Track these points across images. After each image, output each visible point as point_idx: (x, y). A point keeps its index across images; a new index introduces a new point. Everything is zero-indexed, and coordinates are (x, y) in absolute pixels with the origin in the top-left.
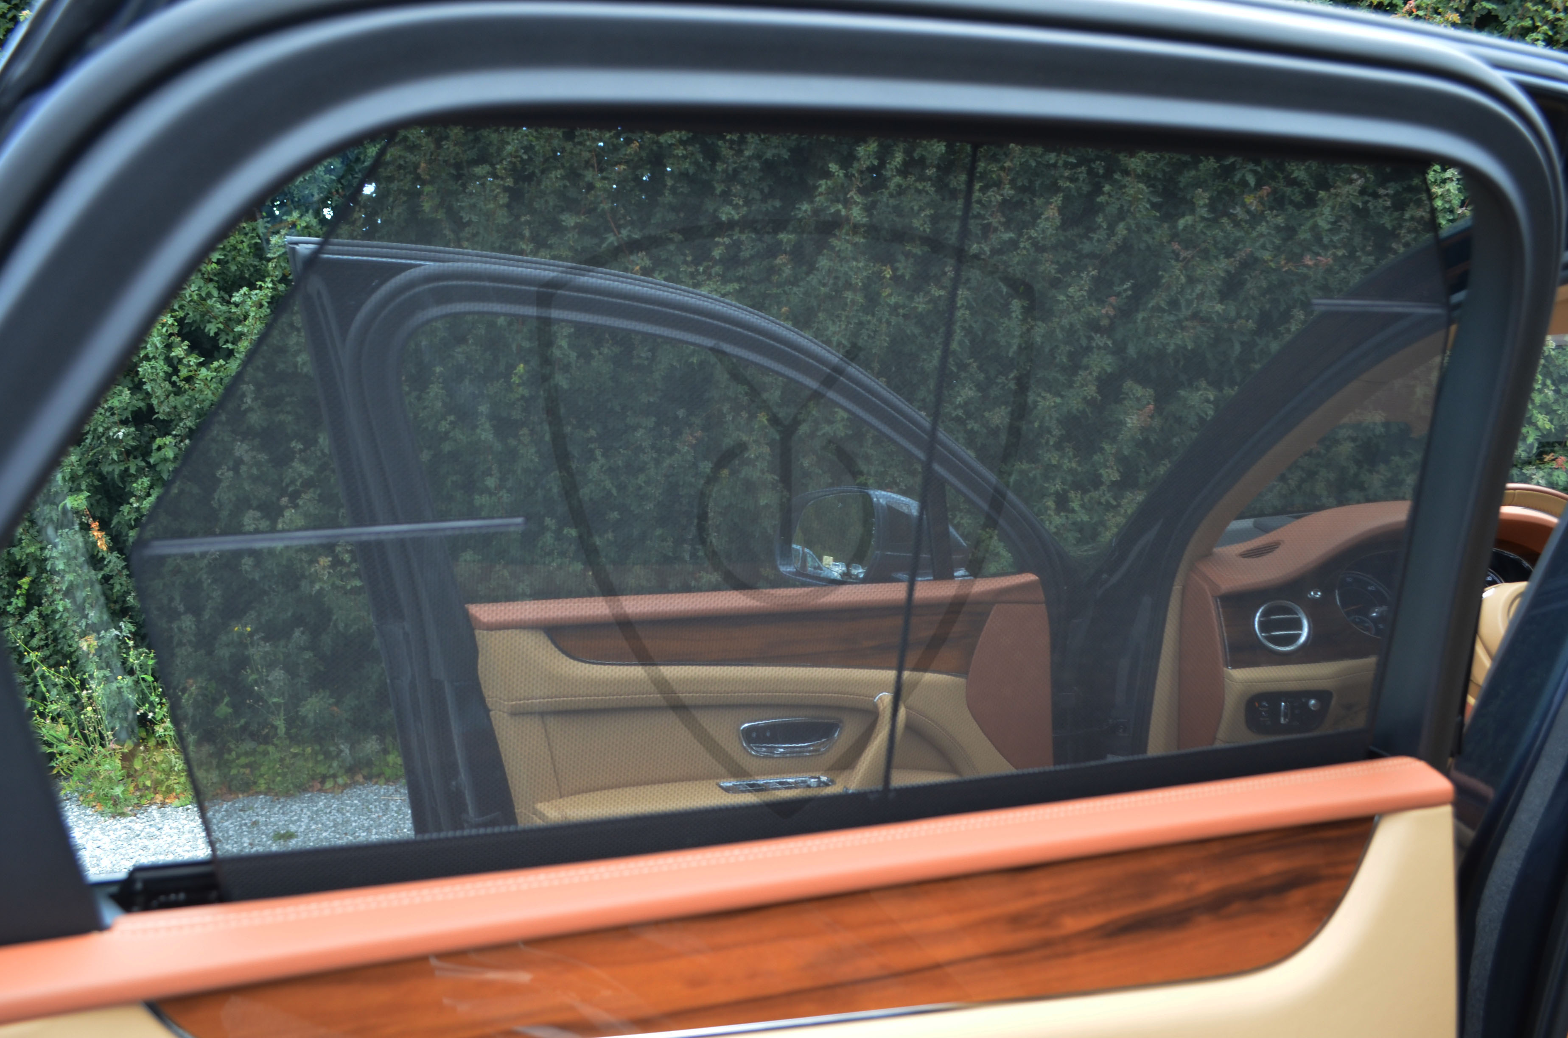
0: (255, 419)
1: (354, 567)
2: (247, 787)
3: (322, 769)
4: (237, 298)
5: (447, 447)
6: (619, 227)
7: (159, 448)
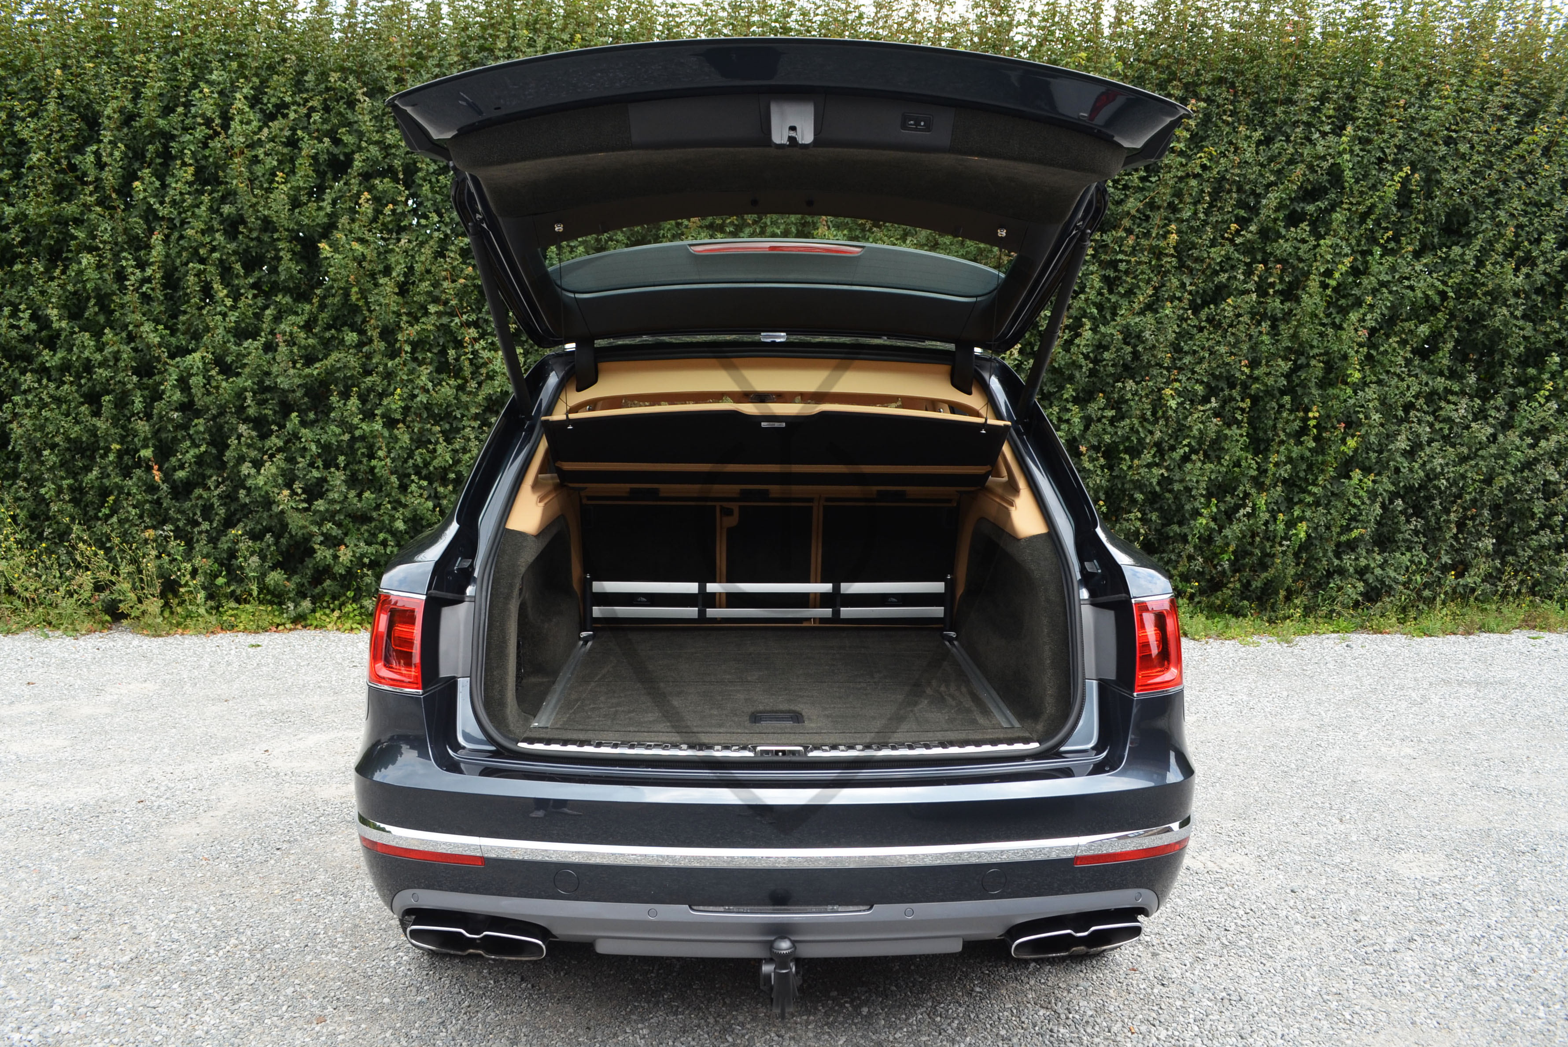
0: (251, 411)
1: (304, 496)
2: (232, 627)
3: (277, 620)
4: (246, 344)
5: (357, 433)
6: (462, 314)
7: (196, 425)
